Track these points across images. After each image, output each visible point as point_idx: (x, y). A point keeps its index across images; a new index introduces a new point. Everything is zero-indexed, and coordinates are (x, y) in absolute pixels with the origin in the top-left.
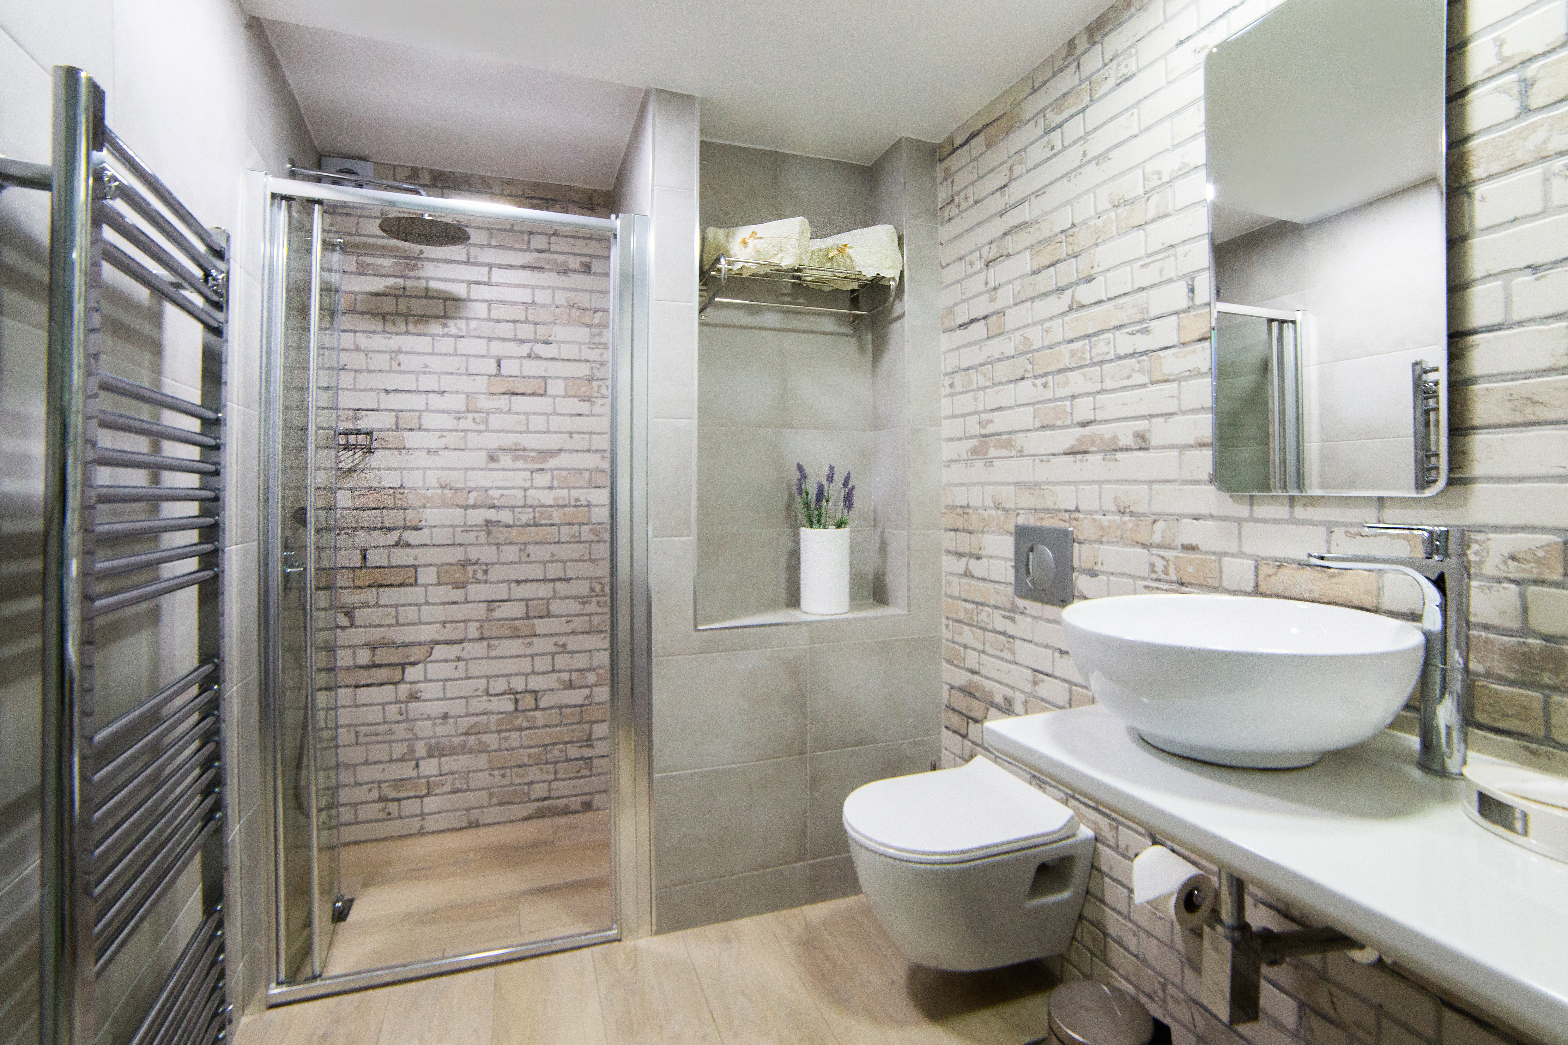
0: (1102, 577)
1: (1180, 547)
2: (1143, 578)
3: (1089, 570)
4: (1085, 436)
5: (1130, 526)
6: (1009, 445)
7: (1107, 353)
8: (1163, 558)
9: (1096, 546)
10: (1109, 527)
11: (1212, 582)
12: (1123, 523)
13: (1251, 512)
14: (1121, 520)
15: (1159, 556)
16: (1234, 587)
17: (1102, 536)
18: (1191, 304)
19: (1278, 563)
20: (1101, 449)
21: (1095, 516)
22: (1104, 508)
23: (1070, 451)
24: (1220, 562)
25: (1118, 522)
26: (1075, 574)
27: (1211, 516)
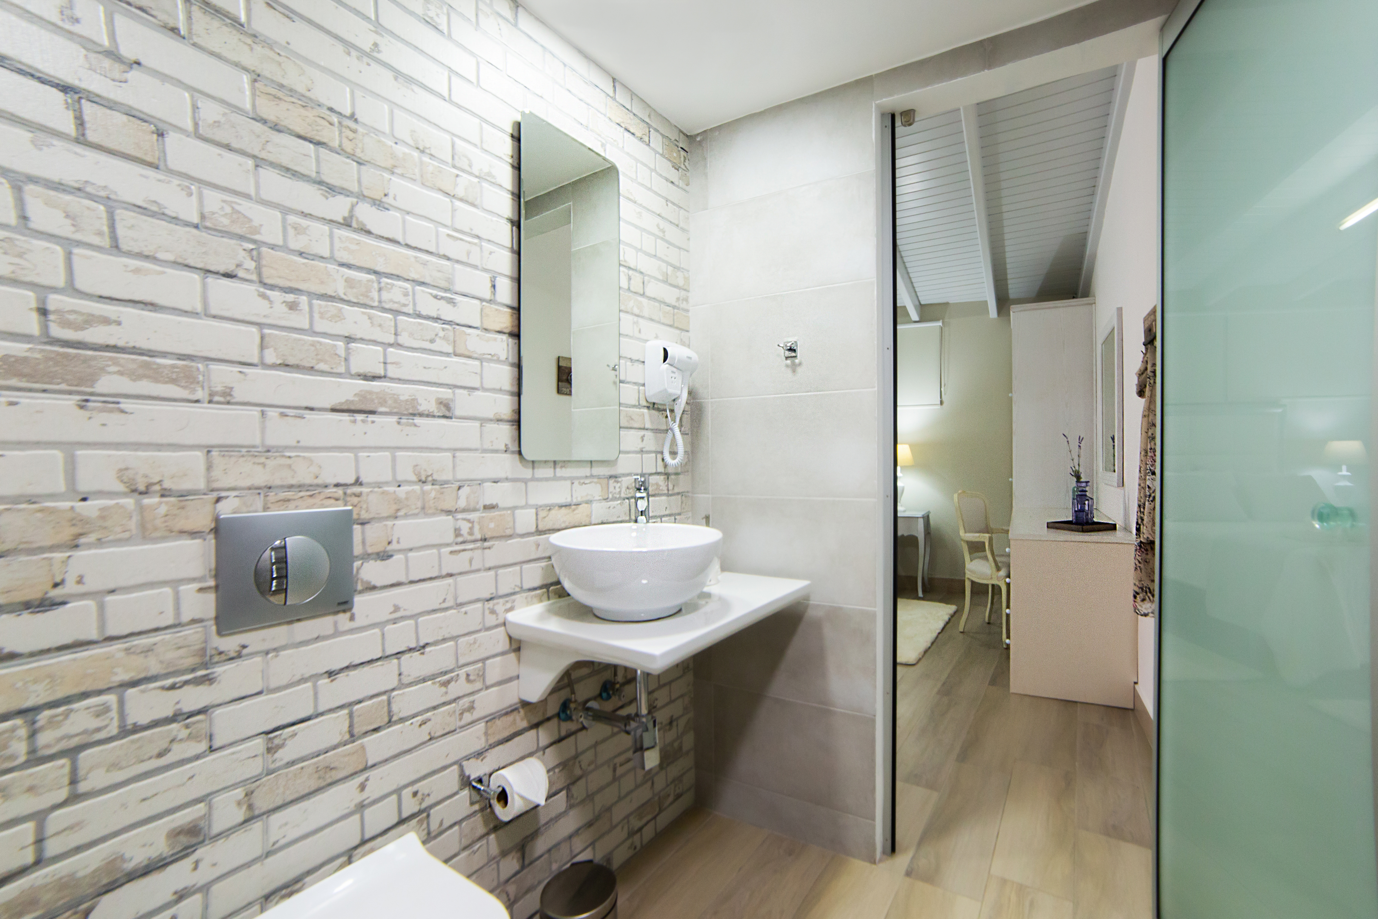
0: (397, 557)
1: (482, 508)
2: (448, 545)
3: (378, 554)
4: (370, 393)
5: (433, 494)
6: (189, 379)
7: (405, 305)
8: (469, 521)
9: (390, 523)
10: (407, 499)
11: (509, 532)
12: (424, 493)
13: (533, 474)
14: (422, 489)
15: (464, 519)
16: (524, 531)
17: (398, 510)
18: (492, 298)
19: (548, 508)
20: (395, 410)
21: (386, 489)
22: (400, 477)
23: (345, 407)
24: (513, 515)
25: (419, 492)
26: (357, 564)
27: (507, 479)
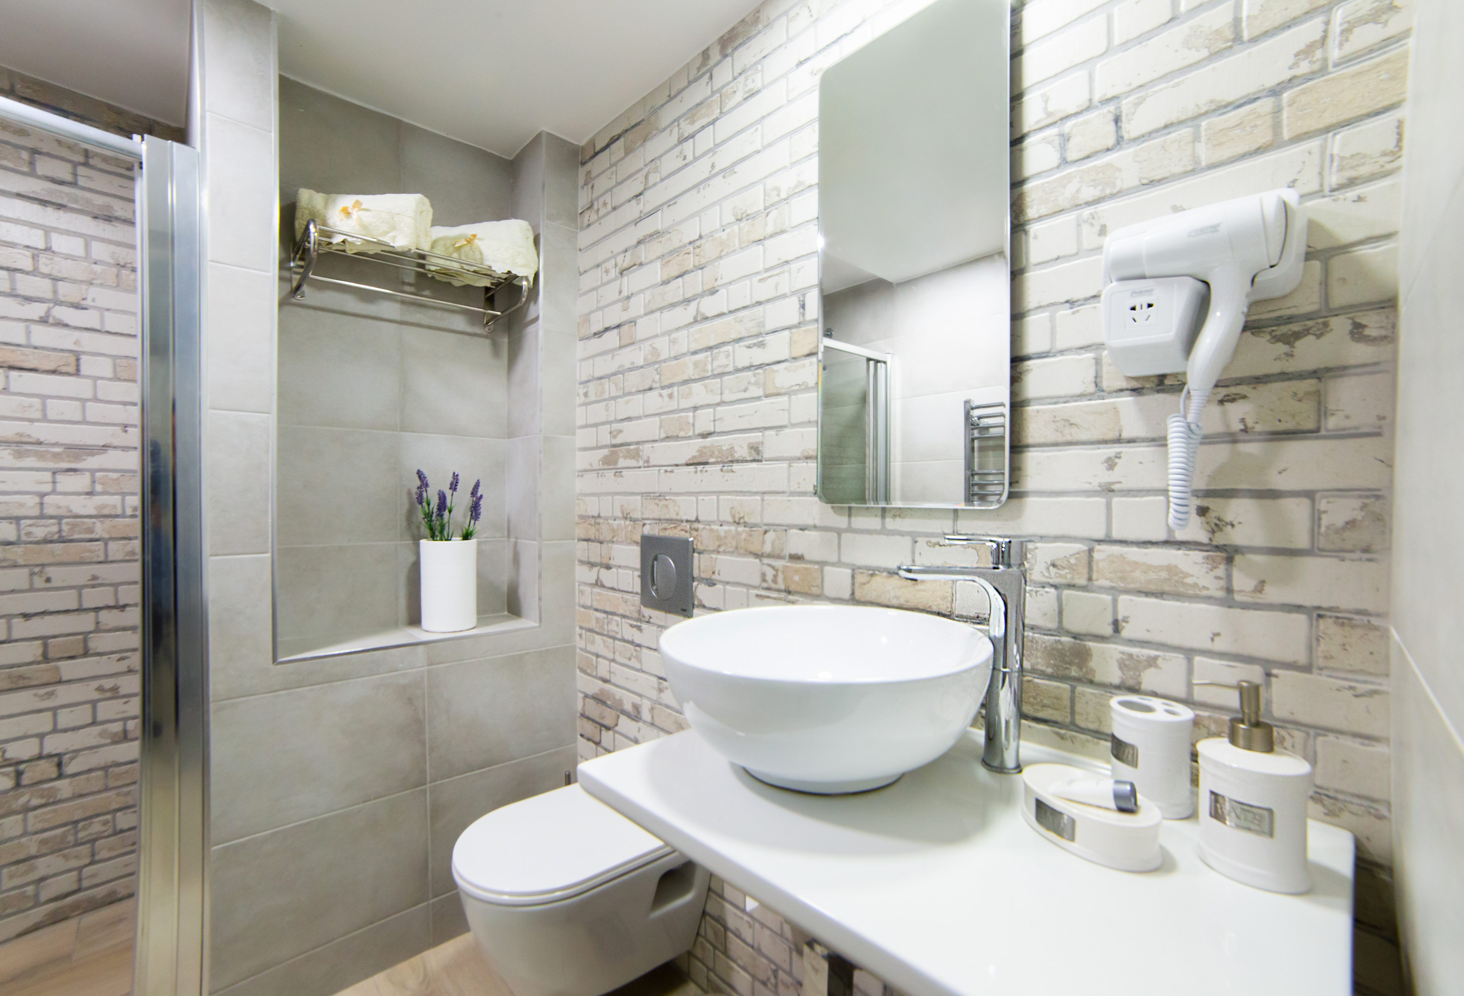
0: (719, 586)
1: (788, 557)
2: (755, 587)
3: (707, 579)
4: (705, 447)
5: (744, 536)
6: (636, 455)
7: (727, 366)
8: (773, 567)
9: (714, 556)
10: (725, 537)
11: (815, 590)
12: (738, 534)
13: (850, 523)
14: (736, 530)
15: (769, 565)
16: (833, 595)
17: (719, 546)
18: (801, 319)
19: (871, 572)
20: (720, 460)
21: (713, 527)
22: (722, 518)
23: (691, 462)
24: (822, 571)
25: (734, 532)
26: (695, 584)
27: (815, 527)
